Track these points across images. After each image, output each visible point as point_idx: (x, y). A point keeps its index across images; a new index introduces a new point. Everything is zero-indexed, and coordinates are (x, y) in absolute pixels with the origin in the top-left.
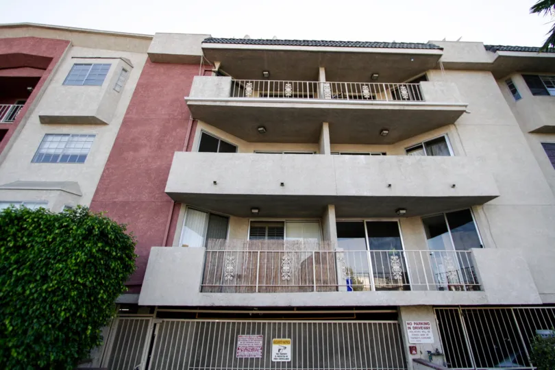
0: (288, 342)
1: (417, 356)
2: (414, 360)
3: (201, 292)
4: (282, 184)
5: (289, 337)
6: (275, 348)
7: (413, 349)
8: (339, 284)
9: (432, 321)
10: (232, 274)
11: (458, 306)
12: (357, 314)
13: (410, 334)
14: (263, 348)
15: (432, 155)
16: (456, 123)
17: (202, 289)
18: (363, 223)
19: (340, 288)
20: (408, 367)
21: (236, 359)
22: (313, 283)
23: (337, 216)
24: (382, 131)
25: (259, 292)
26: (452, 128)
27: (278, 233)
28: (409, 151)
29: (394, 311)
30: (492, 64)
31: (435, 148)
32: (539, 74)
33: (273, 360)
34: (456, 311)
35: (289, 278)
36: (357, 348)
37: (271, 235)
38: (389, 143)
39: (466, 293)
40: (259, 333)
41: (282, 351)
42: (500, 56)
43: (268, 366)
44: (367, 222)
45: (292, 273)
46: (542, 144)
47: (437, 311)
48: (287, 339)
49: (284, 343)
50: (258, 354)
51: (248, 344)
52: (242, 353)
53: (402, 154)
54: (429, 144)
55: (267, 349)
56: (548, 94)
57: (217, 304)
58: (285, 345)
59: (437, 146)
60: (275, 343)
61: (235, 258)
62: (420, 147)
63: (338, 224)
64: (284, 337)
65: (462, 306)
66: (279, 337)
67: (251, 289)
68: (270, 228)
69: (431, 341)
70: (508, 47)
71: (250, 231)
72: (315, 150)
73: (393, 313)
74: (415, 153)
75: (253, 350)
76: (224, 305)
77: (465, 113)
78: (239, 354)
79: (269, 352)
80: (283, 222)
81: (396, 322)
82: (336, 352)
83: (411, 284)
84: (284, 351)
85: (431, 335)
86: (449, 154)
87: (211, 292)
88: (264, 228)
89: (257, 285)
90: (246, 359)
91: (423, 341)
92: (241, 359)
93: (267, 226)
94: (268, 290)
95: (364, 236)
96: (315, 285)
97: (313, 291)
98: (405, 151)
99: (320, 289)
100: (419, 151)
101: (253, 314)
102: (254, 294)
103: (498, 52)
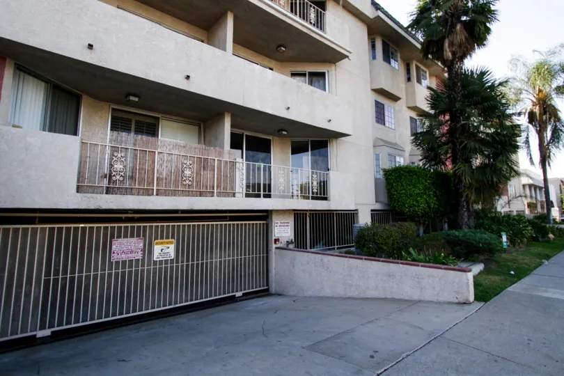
0: (171, 243)
1: (278, 245)
2: (276, 248)
3: (78, 192)
4: (188, 77)
5: (173, 237)
6: (157, 249)
7: (276, 241)
8: (237, 191)
9: (290, 221)
10: (122, 174)
11: (307, 210)
12: (230, 216)
13: (276, 231)
14: (143, 250)
15: (311, 85)
16: (337, 64)
17: (79, 189)
18: (243, 135)
19: (237, 195)
20: (270, 252)
21: (111, 264)
22: (213, 189)
23: (232, 126)
24: (280, 46)
25: (157, 195)
26: (333, 67)
27: (150, 129)
28: (294, 75)
29: (265, 214)
30: (371, 19)
31: (315, 79)
32: (391, 45)
33: (155, 259)
34: (306, 214)
35: (190, 183)
36: (233, 243)
37: (139, 131)
38: (277, 60)
39: (310, 201)
40: (138, 236)
41: (164, 250)
42: (379, 16)
43: (149, 265)
44: (246, 136)
45: (193, 178)
46: (376, 101)
47: (295, 214)
48: (170, 240)
49: (167, 243)
50: (139, 256)
51: (126, 248)
52: (119, 257)
53: (287, 76)
54: (312, 74)
55: (149, 250)
56: (390, 63)
57: (105, 206)
58: (168, 246)
59: (317, 78)
60: (157, 244)
61: (126, 156)
62: (303, 75)
63: (232, 133)
64: (167, 238)
65: (310, 210)
66: (162, 238)
67: (148, 192)
68: (137, 123)
69: (289, 235)
70: (386, 12)
71: (112, 121)
72: (203, 39)
73: (266, 215)
74: (298, 78)
75: (131, 252)
76: (115, 207)
77: (347, 59)
78: (115, 257)
79: (151, 252)
80: (158, 118)
81: (265, 222)
82: (216, 248)
83: (272, 193)
84: (167, 251)
85: (289, 230)
86: (325, 90)
87: (93, 193)
88: (130, 121)
89: (155, 188)
90: (124, 262)
91: (284, 235)
92: (117, 263)
93: (134, 119)
94: (166, 193)
95: (242, 149)
96: (215, 191)
97: (213, 196)
98: (290, 74)
99: (219, 195)
100: (303, 78)
101: (126, 218)
102: (151, 197)
103: (379, 11)
